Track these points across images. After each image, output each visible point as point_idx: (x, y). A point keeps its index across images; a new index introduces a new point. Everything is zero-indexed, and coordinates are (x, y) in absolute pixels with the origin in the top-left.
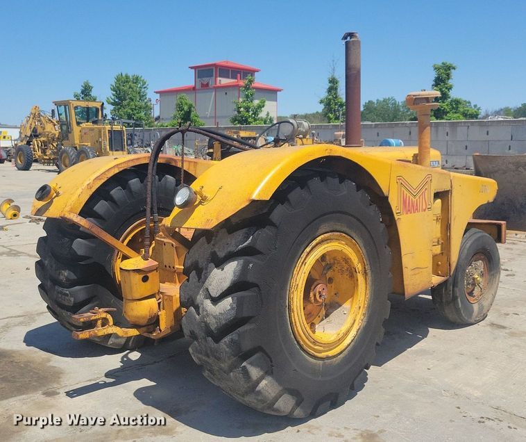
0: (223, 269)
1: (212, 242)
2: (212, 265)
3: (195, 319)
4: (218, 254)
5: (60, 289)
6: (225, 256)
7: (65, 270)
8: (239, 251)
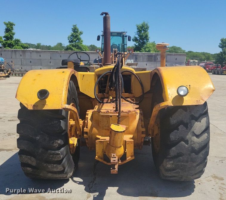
0: (200, 122)
1: (188, 111)
2: (194, 121)
3: (185, 147)
4: (195, 115)
5: (53, 152)
6: (199, 116)
7: (58, 139)
8: (204, 113)
